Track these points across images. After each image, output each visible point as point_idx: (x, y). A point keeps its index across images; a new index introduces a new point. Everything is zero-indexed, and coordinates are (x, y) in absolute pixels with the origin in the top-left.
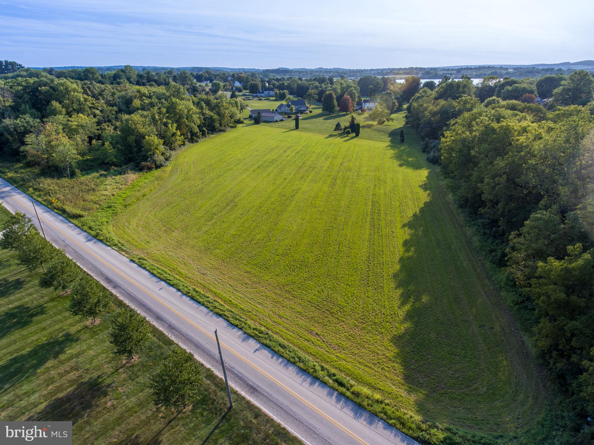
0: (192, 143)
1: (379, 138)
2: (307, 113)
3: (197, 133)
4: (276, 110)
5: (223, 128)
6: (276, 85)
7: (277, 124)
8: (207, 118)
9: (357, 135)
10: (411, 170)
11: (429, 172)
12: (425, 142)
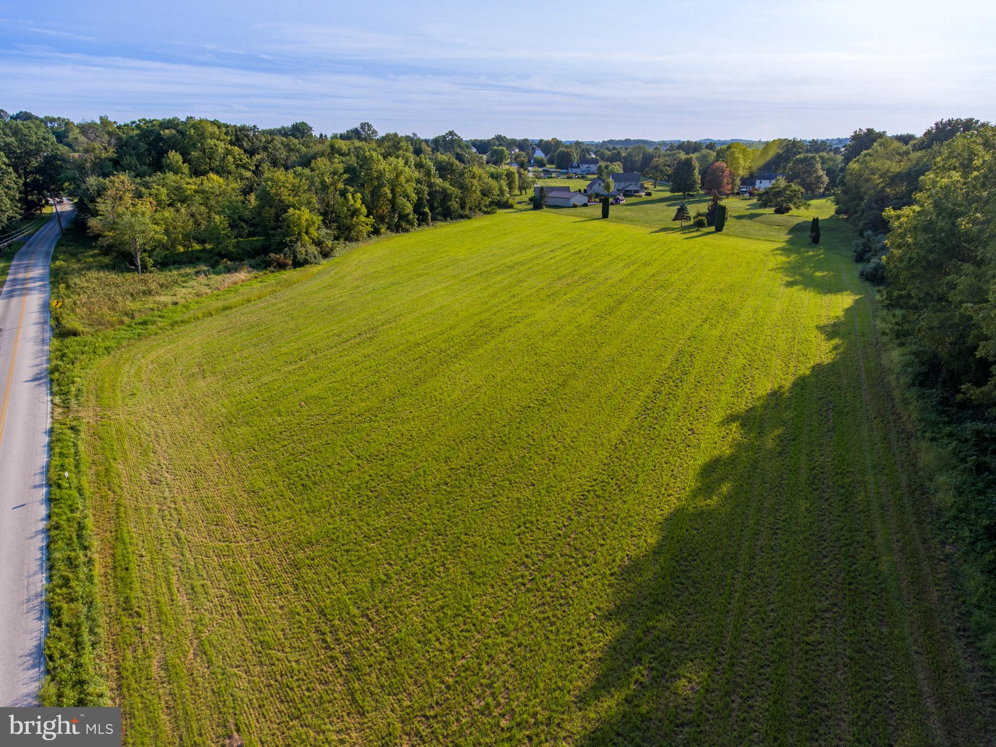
0: (397, 232)
1: (765, 236)
2: (640, 196)
3: (408, 214)
4: (585, 191)
5: (467, 212)
6: (606, 156)
7: (572, 210)
8: (436, 191)
9: (719, 229)
10: (812, 294)
11: (856, 301)
12: (863, 240)
